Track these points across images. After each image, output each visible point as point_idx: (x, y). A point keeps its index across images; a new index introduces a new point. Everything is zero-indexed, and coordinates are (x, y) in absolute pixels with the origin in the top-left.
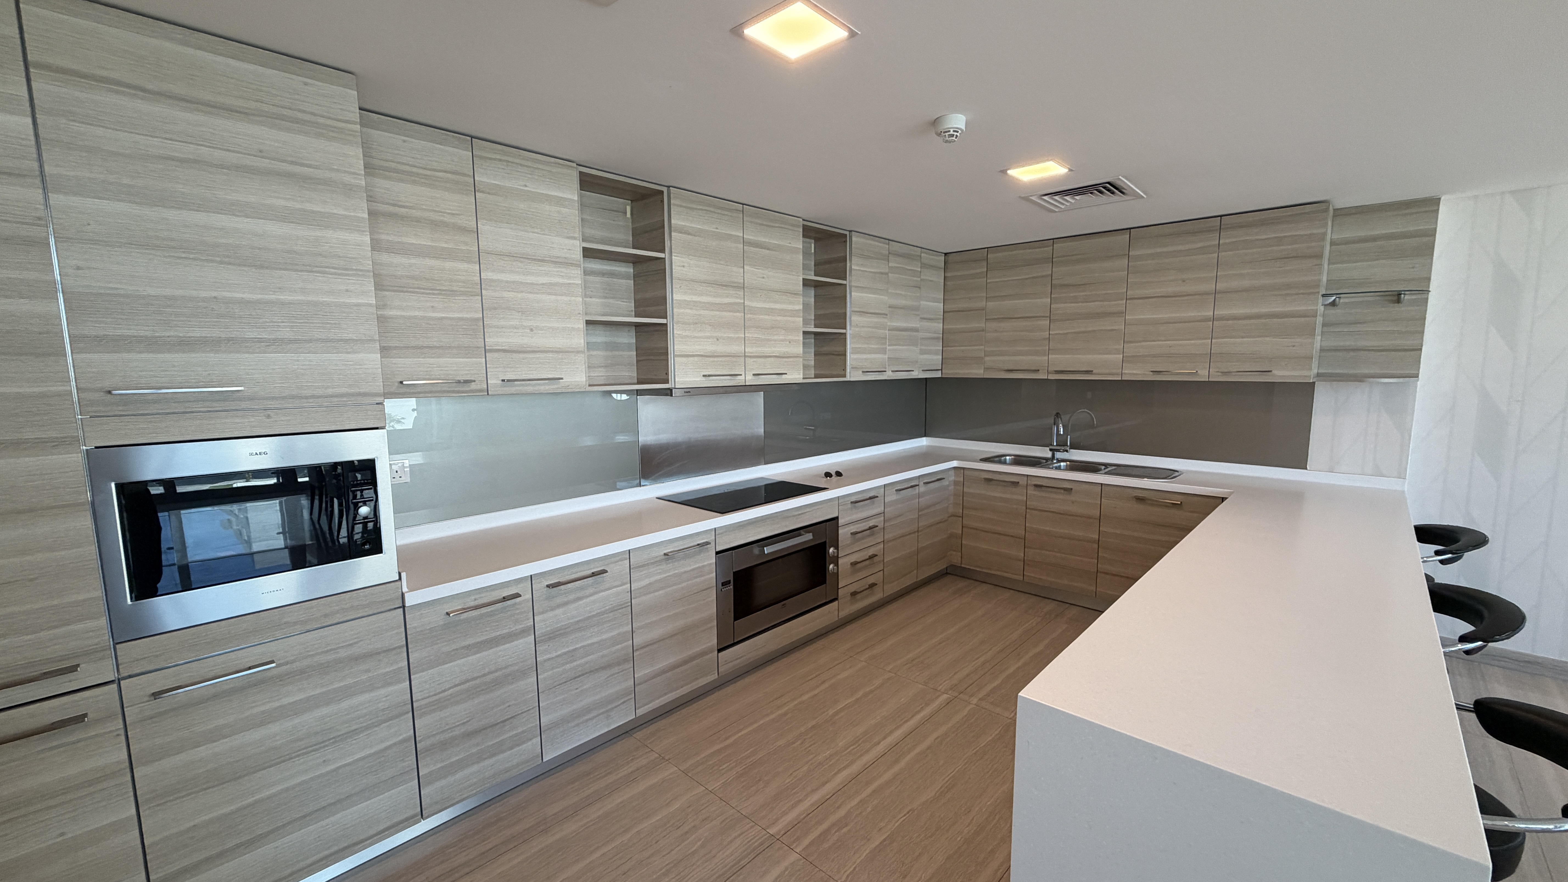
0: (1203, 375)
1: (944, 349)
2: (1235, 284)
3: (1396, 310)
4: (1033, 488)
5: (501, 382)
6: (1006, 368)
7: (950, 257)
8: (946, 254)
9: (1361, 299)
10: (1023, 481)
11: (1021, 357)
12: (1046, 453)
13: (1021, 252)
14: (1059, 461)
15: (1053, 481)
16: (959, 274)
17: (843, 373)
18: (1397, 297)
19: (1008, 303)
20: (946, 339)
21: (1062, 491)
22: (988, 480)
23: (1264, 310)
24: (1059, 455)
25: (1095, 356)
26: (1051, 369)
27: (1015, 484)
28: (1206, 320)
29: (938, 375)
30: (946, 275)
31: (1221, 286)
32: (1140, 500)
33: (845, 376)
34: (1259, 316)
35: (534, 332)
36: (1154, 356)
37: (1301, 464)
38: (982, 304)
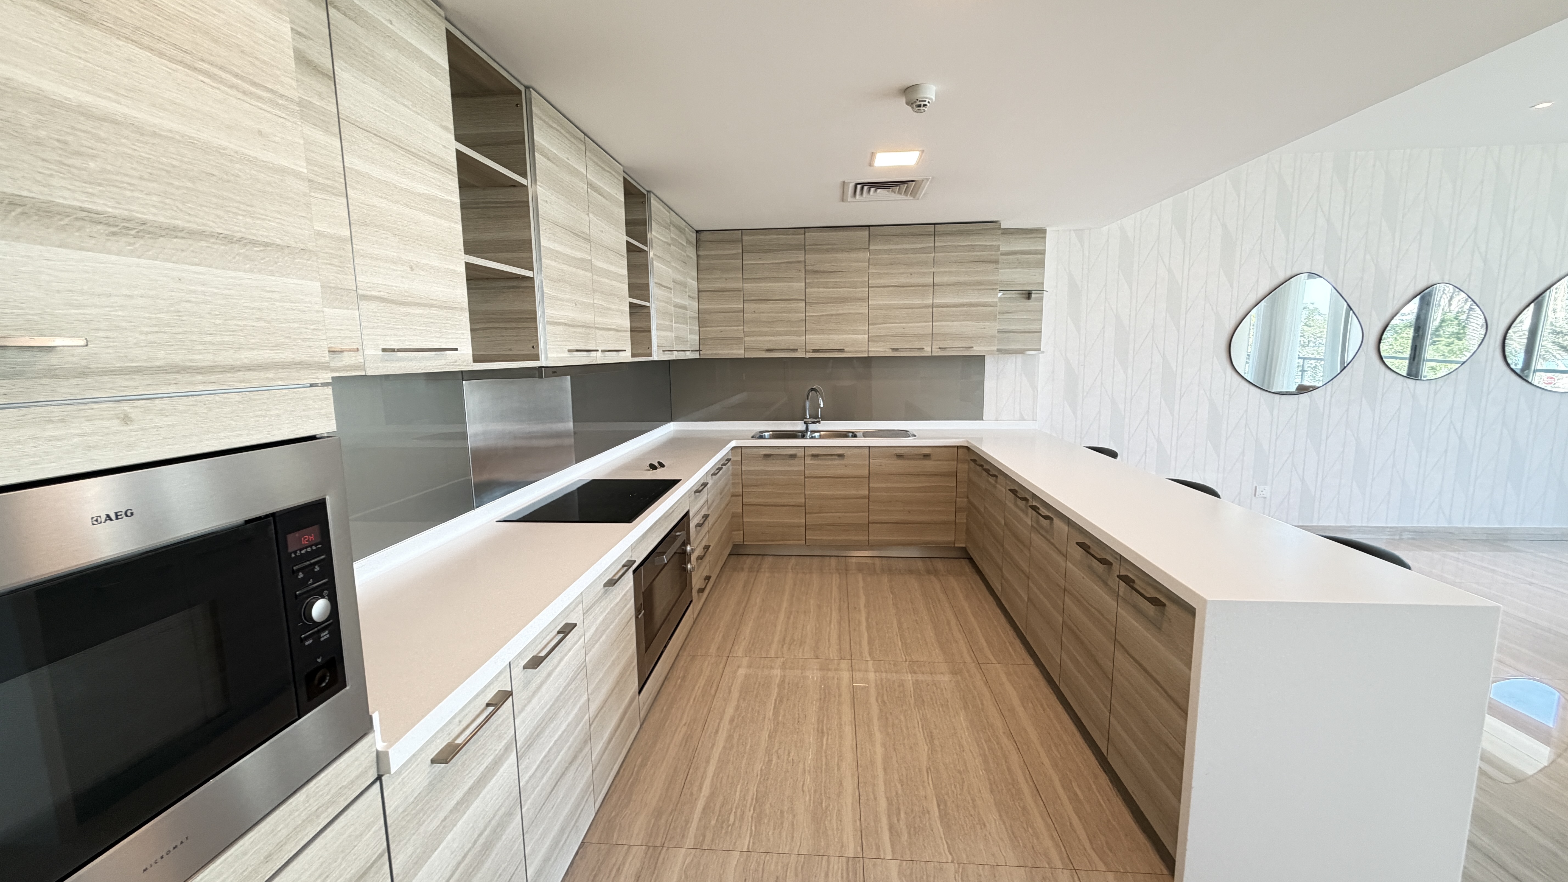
0: (928, 351)
1: (701, 329)
2: (946, 279)
3: (1030, 304)
4: (810, 458)
5: (381, 353)
6: (766, 348)
7: (703, 235)
8: (697, 232)
9: (1009, 296)
10: (801, 453)
11: (781, 338)
12: (799, 426)
13: (775, 237)
14: (813, 432)
15: (821, 449)
16: (713, 253)
17: (648, 351)
18: (1028, 295)
19: (764, 285)
20: (702, 320)
21: (836, 457)
22: (767, 456)
23: (965, 300)
24: (812, 427)
25: (845, 336)
26: (809, 348)
27: (793, 456)
28: (927, 307)
29: (696, 356)
30: (700, 253)
31: (937, 280)
32: (900, 456)
33: (650, 355)
34: (962, 305)
35: (414, 272)
36: (893, 336)
37: (980, 417)
38: (739, 285)
